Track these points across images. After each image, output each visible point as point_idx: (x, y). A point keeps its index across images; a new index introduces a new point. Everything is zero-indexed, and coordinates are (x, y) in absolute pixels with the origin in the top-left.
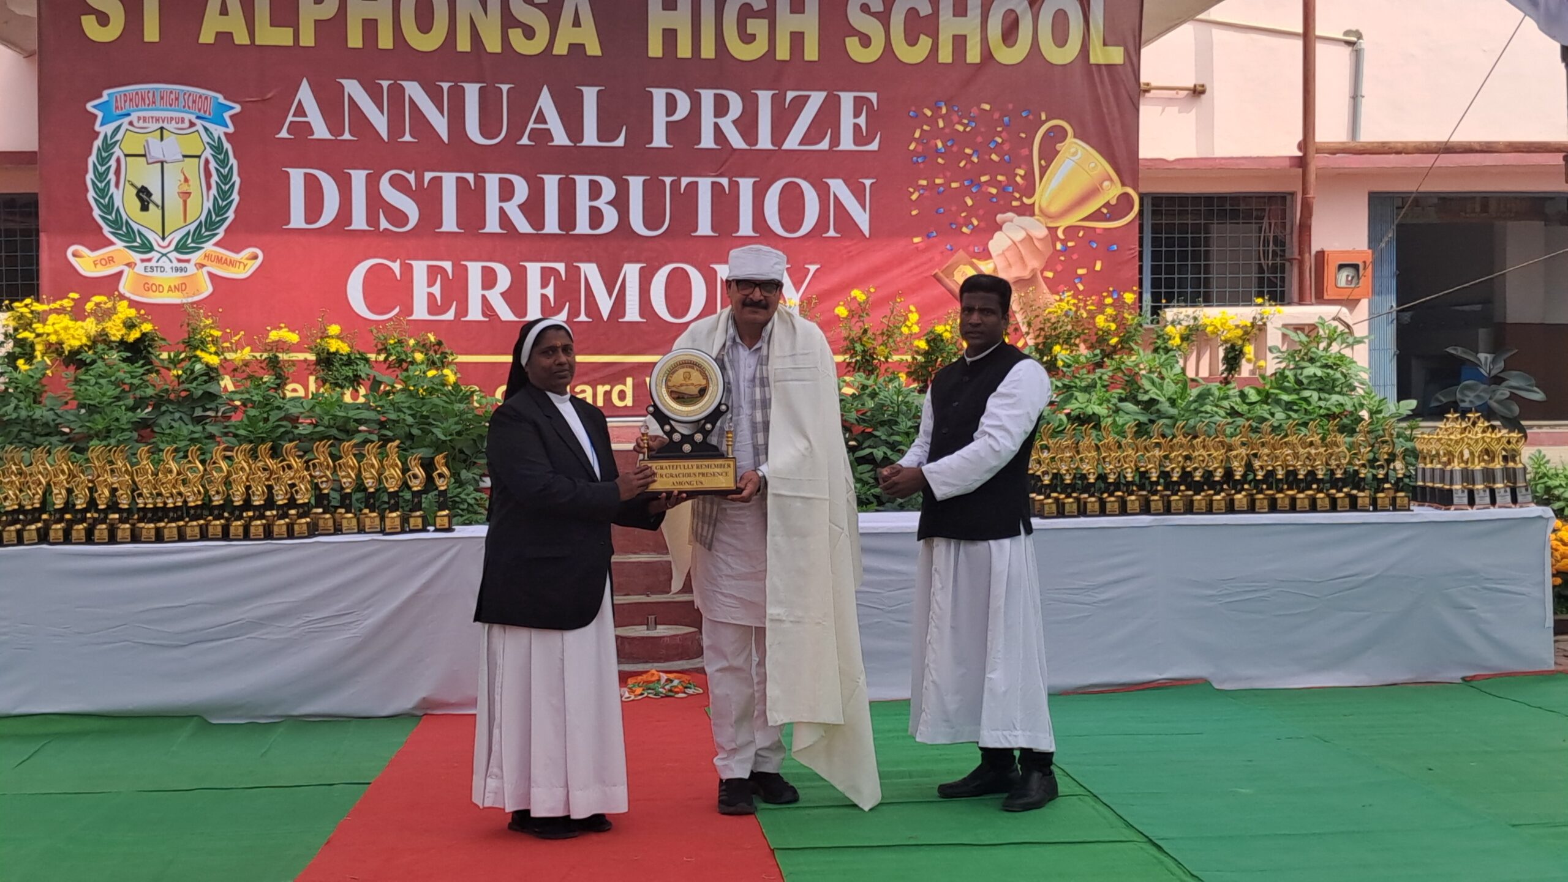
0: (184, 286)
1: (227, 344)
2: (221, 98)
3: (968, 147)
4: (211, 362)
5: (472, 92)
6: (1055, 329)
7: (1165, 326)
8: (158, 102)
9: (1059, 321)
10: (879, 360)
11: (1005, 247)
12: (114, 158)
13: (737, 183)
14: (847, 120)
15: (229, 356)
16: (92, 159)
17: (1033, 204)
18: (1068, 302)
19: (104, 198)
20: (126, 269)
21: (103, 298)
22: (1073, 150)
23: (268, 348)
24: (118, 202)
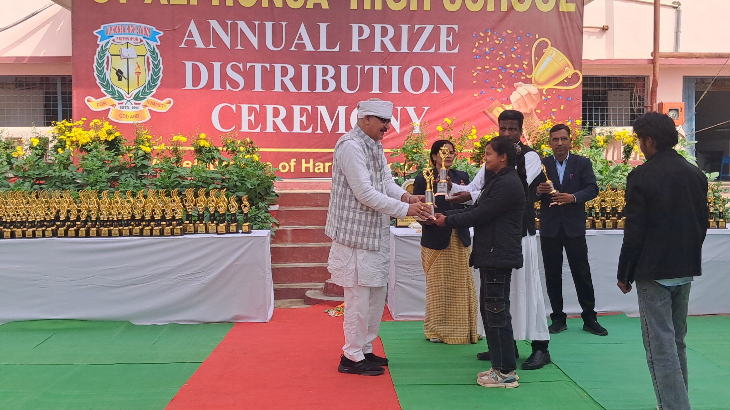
0: (137, 116)
1: (154, 142)
2: (154, 29)
3: (501, 51)
4: (146, 150)
5: (269, 26)
6: (542, 137)
7: (596, 136)
8: (126, 31)
9: (544, 133)
10: (457, 152)
11: (517, 98)
12: (106, 56)
13: (391, 68)
14: (443, 39)
15: (155, 148)
16: (96, 57)
17: (532, 78)
18: (549, 124)
19: (101, 75)
20: (112, 107)
21: (98, 120)
22: (551, 52)
23: (173, 144)
24: (108, 77)
